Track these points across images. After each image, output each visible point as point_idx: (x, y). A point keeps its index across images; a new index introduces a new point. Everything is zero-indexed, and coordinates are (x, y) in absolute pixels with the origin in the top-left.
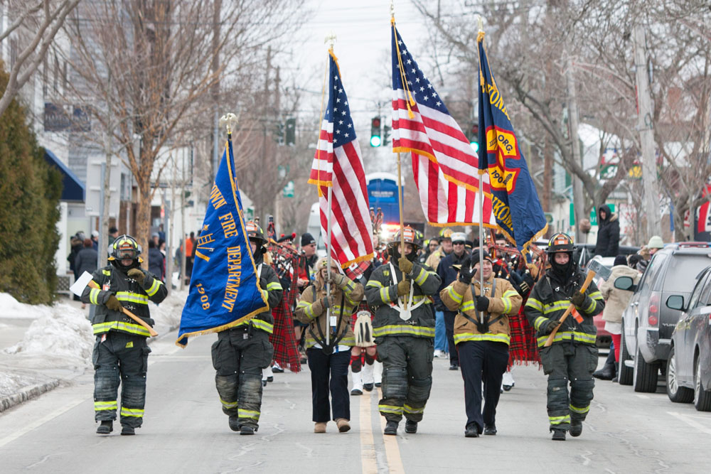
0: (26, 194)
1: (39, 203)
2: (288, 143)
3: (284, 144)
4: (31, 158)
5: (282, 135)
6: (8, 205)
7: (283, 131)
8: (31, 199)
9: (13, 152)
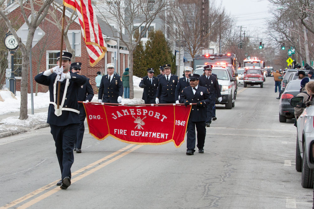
0: (167, 61)
1: (170, 63)
2: (240, 48)
3: (239, 48)
4: (168, 53)
5: (239, 46)
6: (163, 63)
7: (239, 45)
8: (168, 62)
9: (164, 52)
